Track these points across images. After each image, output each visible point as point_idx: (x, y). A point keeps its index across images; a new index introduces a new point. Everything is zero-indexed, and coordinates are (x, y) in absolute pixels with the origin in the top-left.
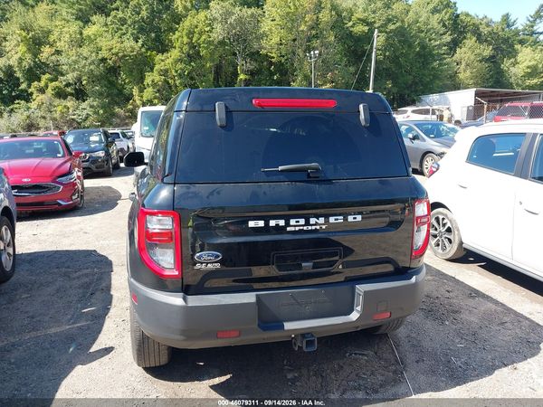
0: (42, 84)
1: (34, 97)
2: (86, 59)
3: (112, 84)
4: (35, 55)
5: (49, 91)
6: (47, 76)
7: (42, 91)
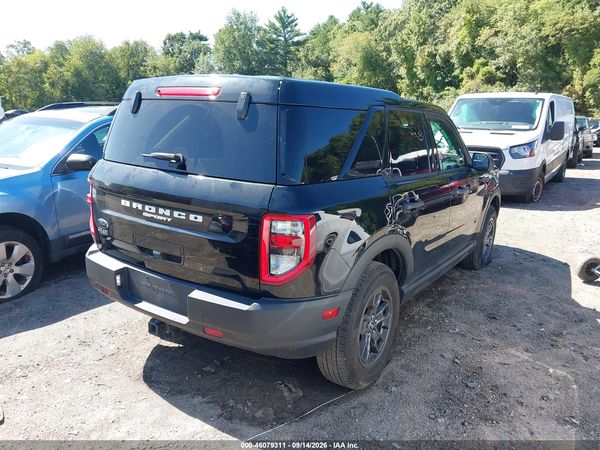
0: (474, 69)
1: (464, 82)
2: (525, 38)
3: (549, 66)
4: (474, 38)
5: (480, 77)
6: (482, 60)
7: (472, 77)
